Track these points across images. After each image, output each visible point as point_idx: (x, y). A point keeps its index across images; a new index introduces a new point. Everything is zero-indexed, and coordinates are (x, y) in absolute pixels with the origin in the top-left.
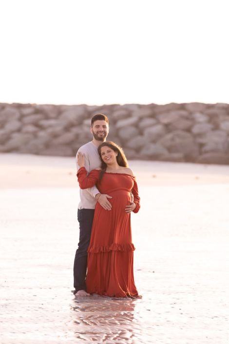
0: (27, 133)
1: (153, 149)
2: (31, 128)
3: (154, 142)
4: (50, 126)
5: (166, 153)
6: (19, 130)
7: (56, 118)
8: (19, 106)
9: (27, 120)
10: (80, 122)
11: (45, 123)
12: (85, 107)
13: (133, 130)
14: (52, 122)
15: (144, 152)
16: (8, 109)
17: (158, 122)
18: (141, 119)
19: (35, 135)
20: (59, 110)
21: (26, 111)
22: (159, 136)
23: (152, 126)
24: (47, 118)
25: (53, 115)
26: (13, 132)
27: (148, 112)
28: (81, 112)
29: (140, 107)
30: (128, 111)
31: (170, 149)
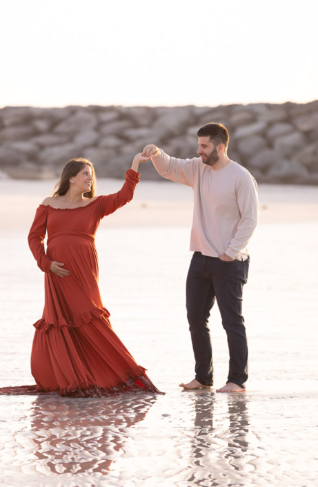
0: (107, 147)
1: (286, 168)
2: (112, 141)
3: (288, 157)
4: (140, 138)
5: (304, 173)
6: (95, 145)
7: (149, 126)
8: (96, 110)
9: (108, 129)
10: (182, 131)
11: (132, 133)
12: (191, 108)
13: (258, 141)
14: (143, 132)
15: (274, 172)
16: (80, 115)
17: (295, 129)
18: (270, 124)
19: (118, 151)
20: (153, 115)
21: (106, 117)
22: (296, 149)
23: (285, 134)
24: (136, 125)
25: (144, 121)
26: (86, 147)
27: (280, 114)
28: (184, 116)
29: (269, 107)
30: (252, 113)
31: (310, 168)
